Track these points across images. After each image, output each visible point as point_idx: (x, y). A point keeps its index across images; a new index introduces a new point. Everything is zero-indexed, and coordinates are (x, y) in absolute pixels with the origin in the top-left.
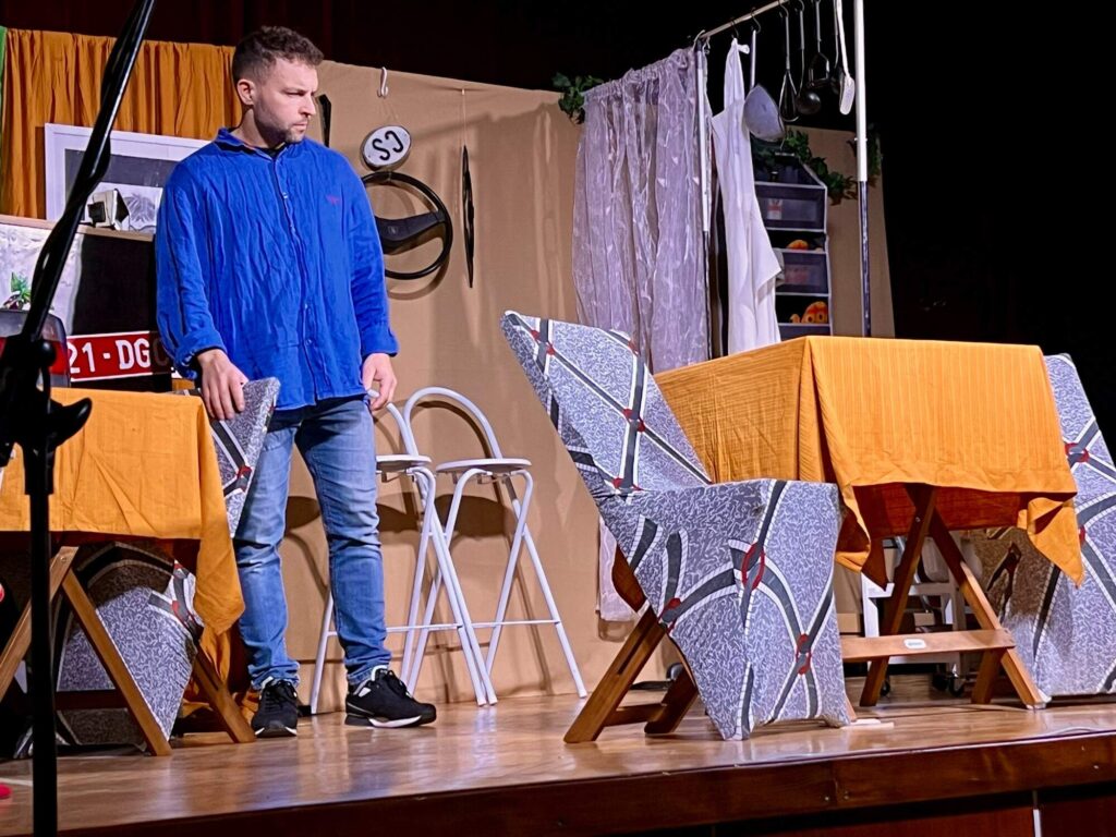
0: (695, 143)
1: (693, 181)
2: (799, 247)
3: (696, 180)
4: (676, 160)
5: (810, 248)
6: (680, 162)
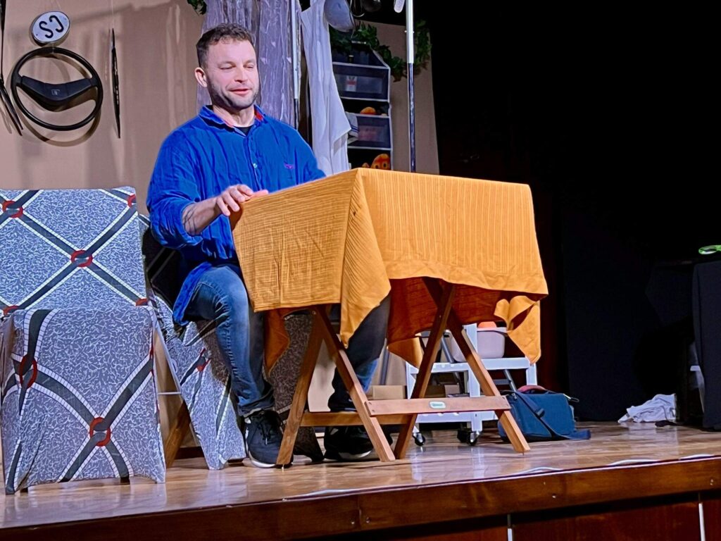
0: (289, 32)
1: (287, 60)
2: (369, 113)
3: (289, 60)
4: (274, 44)
5: (377, 114)
6: (277, 45)
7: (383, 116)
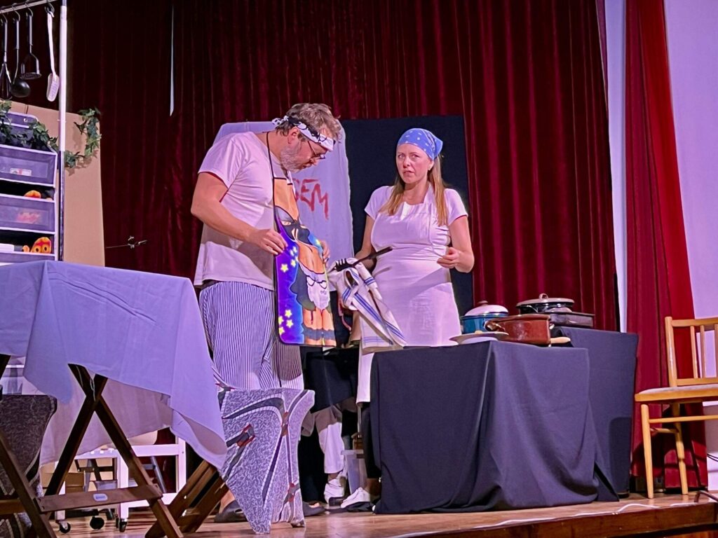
2: (34, 196)
5: (42, 198)
7: (49, 200)
